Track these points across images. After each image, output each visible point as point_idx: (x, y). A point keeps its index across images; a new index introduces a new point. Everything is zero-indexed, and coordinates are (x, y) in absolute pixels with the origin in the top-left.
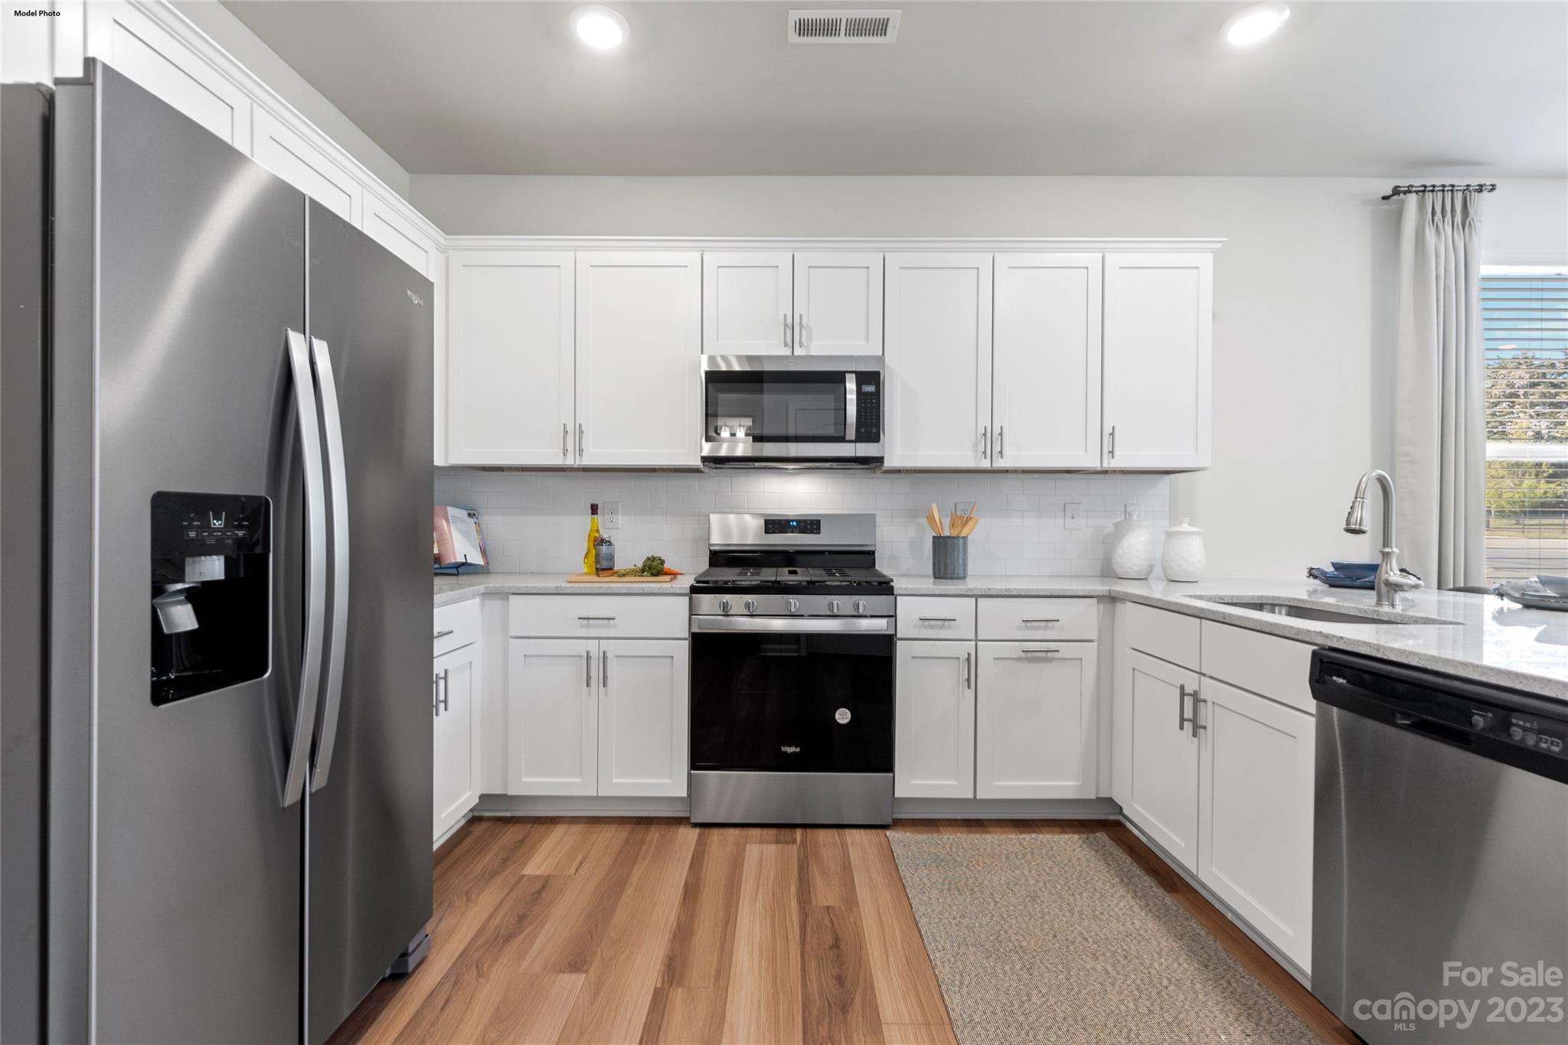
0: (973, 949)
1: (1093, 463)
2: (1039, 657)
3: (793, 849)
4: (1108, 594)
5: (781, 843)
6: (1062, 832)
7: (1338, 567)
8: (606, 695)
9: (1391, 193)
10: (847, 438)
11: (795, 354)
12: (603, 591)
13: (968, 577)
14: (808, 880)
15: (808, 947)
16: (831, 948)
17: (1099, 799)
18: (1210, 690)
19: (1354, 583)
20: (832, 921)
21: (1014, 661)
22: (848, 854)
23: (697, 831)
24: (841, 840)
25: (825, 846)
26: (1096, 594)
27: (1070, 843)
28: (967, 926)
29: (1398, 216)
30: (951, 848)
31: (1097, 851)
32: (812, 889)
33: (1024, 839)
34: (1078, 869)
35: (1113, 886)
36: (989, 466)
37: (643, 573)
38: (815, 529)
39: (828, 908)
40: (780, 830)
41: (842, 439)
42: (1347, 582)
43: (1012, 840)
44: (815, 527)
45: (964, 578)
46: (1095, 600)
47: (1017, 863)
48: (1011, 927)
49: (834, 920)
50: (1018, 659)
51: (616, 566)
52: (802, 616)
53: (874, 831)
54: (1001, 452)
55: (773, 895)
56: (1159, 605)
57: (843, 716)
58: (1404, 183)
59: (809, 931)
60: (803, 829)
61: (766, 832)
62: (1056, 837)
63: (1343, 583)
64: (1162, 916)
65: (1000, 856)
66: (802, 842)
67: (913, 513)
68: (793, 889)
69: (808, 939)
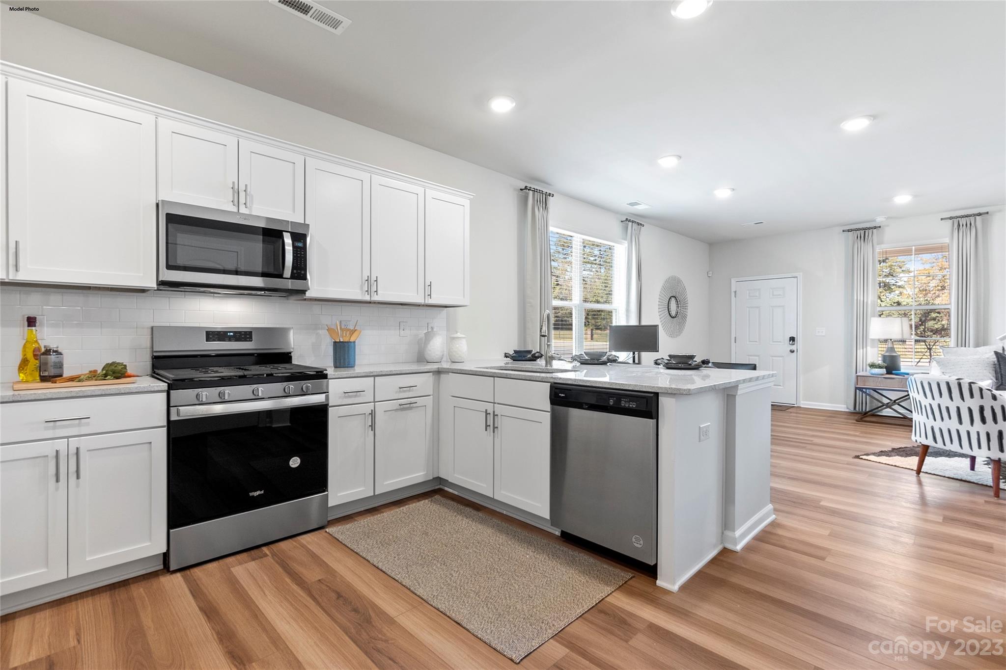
0: (414, 567)
1: (420, 300)
2: (406, 407)
3: (270, 559)
4: (437, 370)
5: (257, 559)
6: (419, 501)
7: (516, 352)
8: (78, 486)
9: (524, 188)
10: (284, 276)
11: (240, 211)
12: (73, 394)
13: (356, 366)
14: (295, 572)
15: (323, 604)
16: (338, 598)
17: (433, 478)
18: (499, 409)
19: (522, 359)
20: (328, 586)
21: (394, 411)
22: (310, 550)
23: (178, 575)
24: (299, 544)
25: (290, 550)
26: (432, 370)
27: (424, 505)
28: (404, 558)
29: (526, 199)
30: (368, 526)
31: (440, 504)
32: (301, 575)
33: (403, 509)
34: (437, 514)
35: (456, 516)
36: (369, 299)
37: (105, 377)
38: (248, 338)
39: (319, 580)
40: (249, 552)
41: (280, 276)
42: (520, 359)
43: (397, 512)
44: (248, 336)
45: (353, 367)
46: (432, 373)
47: (408, 521)
48: (424, 550)
49: (328, 585)
50: (396, 410)
51: (64, 372)
52: (263, 398)
53: (316, 532)
54: (376, 291)
55: (277, 588)
56: (470, 373)
57: (295, 462)
58: (529, 185)
59: (317, 596)
60: (267, 547)
61: (239, 557)
62: (418, 504)
63: (518, 359)
64: (482, 521)
65: (396, 521)
66: (271, 553)
67: (315, 327)
68: (288, 580)
69: (320, 600)
